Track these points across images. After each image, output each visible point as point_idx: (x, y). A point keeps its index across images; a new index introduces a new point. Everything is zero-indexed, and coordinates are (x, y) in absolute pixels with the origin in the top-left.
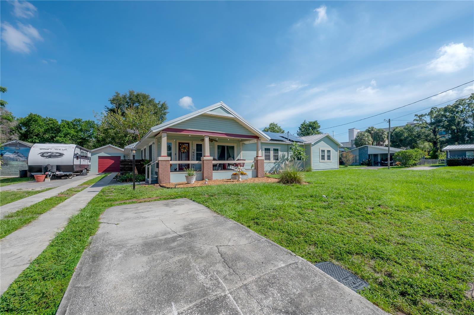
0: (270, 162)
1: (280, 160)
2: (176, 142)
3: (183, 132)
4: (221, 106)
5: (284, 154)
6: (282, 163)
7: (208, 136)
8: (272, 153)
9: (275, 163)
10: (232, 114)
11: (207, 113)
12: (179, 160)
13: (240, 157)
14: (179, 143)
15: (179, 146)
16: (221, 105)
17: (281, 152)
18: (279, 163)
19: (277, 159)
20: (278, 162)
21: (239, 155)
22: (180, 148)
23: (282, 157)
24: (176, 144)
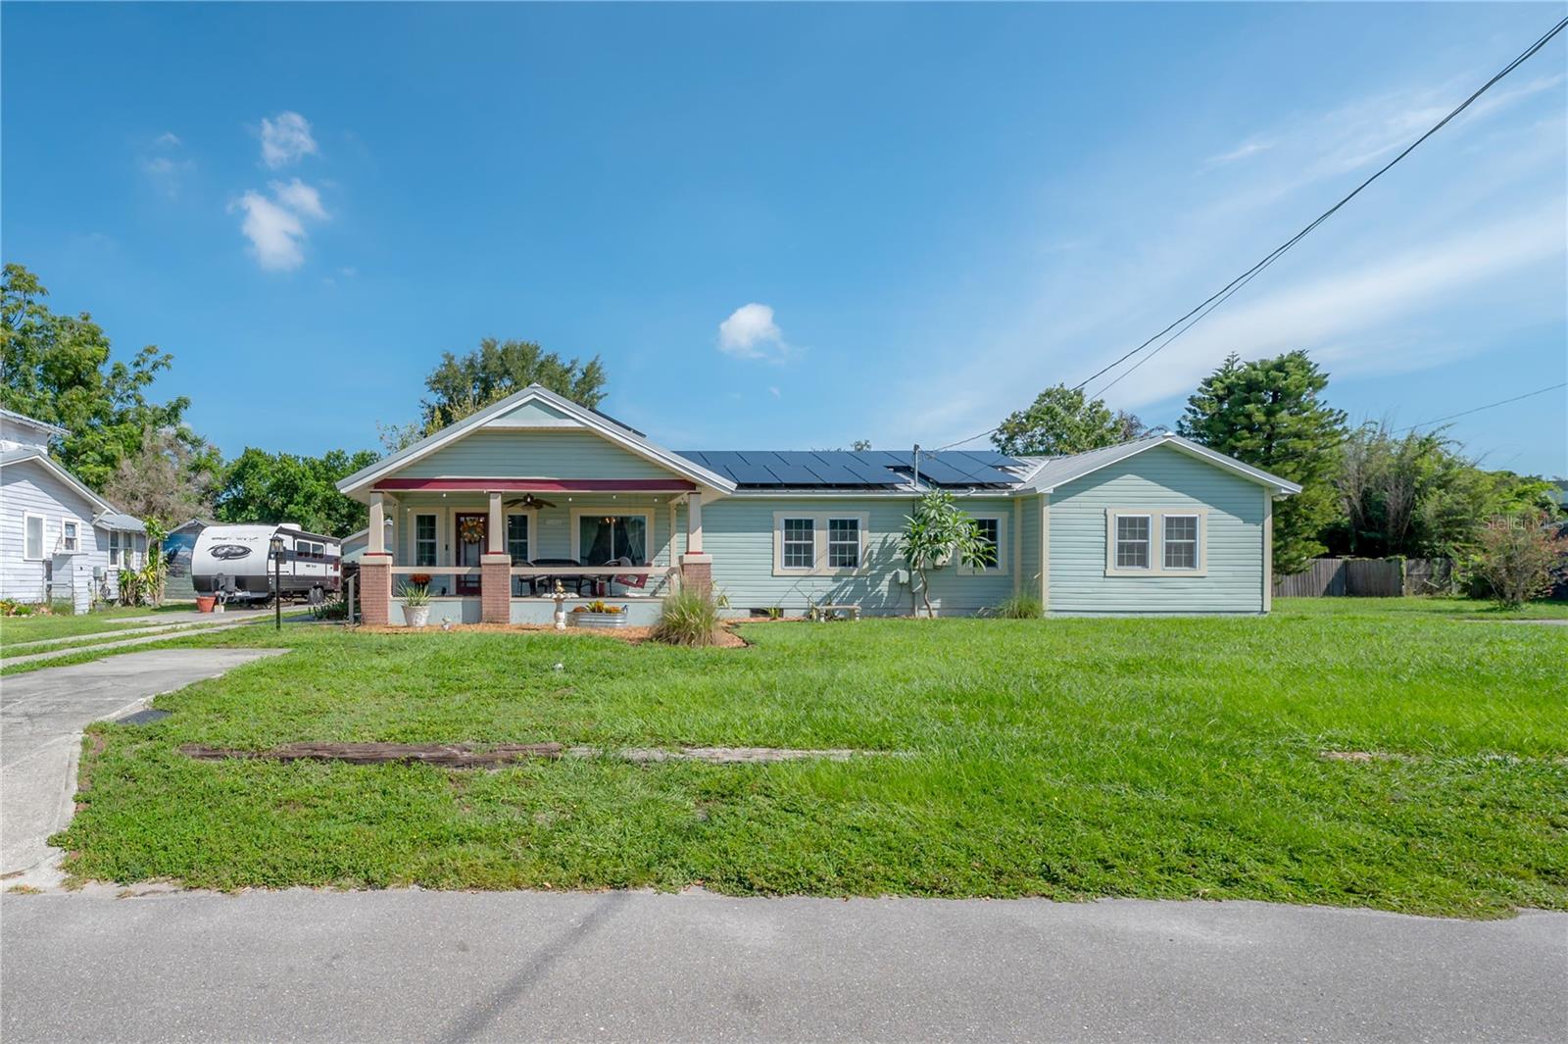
0: (811, 572)
1: (867, 565)
2: (448, 513)
3: (426, 486)
4: (534, 396)
5: (889, 540)
6: (880, 576)
7: (500, 492)
8: (821, 540)
9: (836, 578)
10: (573, 418)
11: (489, 425)
12: (458, 564)
13: (668, 553)
14: (458, 515)
15: (459, 524)
16: (535, 393)
17: (870, 532)
18: (857, 576)
19: (854, 563)
20: (854, 574)
21: (667, 547)
22: (461, 529)
23: (879, 554)
24: (447, 519)
